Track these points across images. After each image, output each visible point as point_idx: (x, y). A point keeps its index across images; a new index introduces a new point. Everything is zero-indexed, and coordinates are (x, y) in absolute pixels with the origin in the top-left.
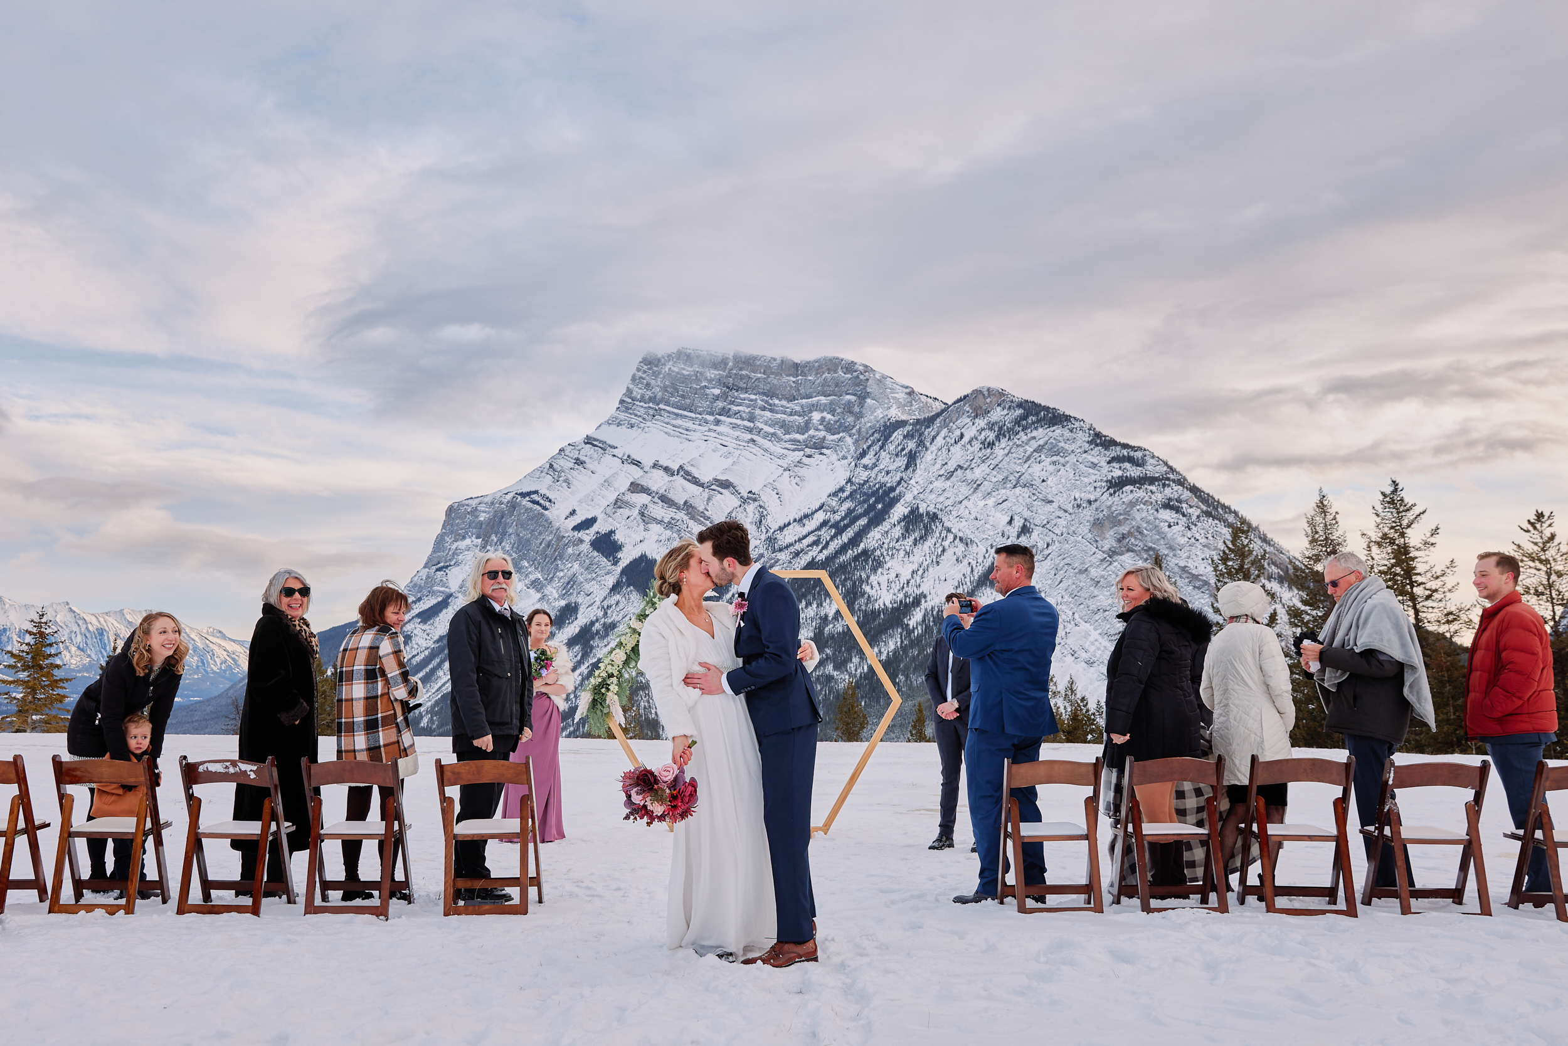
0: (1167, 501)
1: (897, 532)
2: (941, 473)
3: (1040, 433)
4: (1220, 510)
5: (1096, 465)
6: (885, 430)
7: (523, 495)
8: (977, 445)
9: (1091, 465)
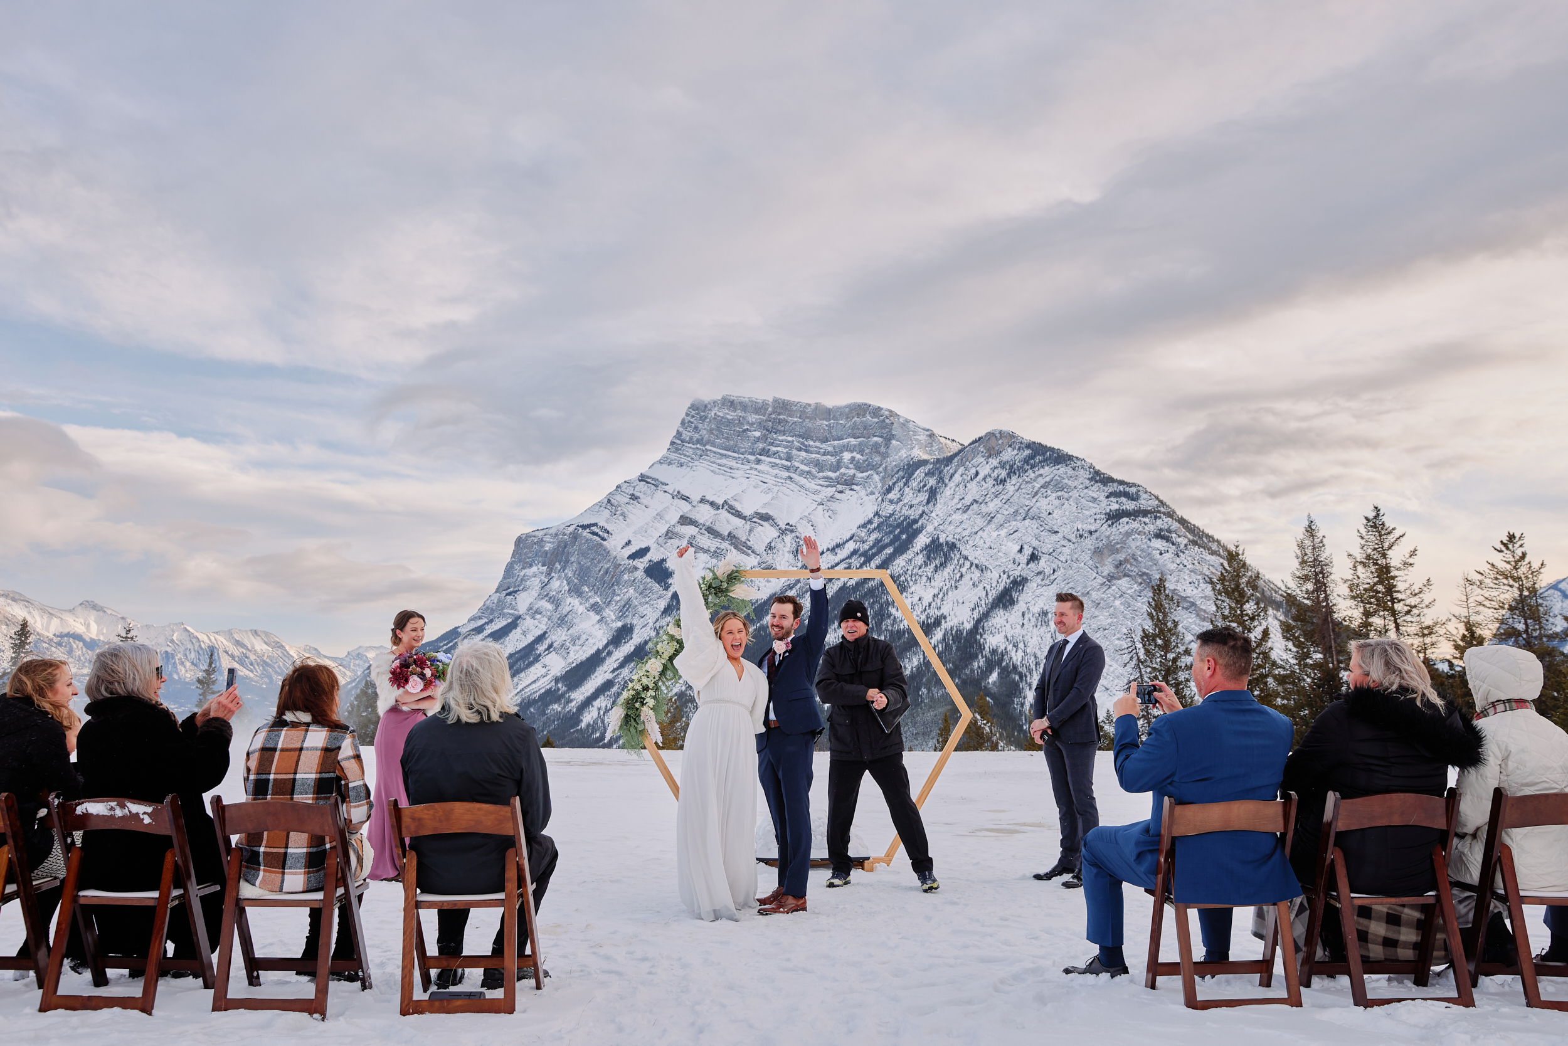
0: (1158, 532)
1: (920, 559)
2: (959, 507)
3: (1047, 471)
4: (1204, 539)
5: (1096, 499)
6: (908, 468)
7: (584, 527)
8: (991, 482)
9: (1092, 499)
